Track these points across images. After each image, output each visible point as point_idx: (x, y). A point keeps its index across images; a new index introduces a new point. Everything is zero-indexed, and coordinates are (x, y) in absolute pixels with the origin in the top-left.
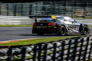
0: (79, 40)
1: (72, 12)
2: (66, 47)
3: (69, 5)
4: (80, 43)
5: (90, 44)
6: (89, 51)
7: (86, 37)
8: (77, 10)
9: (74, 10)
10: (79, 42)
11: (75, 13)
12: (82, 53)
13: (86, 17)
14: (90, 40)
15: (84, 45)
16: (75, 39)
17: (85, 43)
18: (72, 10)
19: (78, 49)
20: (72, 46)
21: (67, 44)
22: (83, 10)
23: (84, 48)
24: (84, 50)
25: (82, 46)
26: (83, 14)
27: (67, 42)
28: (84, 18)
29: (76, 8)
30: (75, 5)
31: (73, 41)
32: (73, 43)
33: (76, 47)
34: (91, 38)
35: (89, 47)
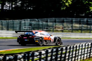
0: (59, 49)
2: (49, 55)
3: (50, 22)
4: (60, 52)
5: (68, 52)
6: (67, 57)
7: (65, 47)
8: (57, 25)
9: (54, 25)
10: (60, 51)
11: (55, 28)
12: (62, 59)
13: (64, 31)
14: (68, 49)
15: (63, 53)
16: (56, 48)
17: (64, 52)
18: (53, 26)
19: (59, 56)
20: (54, 54)
21: (50, 53)
22: (62, 25)
23: (63, 56)
24: (63, 57)
25: (62, 54)
26: (62, 29)
27: (50, 51)
28: (63, 32)
29: (56, 24)
30: (55, 22)
31: (55, 50)
32: (55, 52)
33: (57, 55)
34: (68, 48)
35: (67, 54)
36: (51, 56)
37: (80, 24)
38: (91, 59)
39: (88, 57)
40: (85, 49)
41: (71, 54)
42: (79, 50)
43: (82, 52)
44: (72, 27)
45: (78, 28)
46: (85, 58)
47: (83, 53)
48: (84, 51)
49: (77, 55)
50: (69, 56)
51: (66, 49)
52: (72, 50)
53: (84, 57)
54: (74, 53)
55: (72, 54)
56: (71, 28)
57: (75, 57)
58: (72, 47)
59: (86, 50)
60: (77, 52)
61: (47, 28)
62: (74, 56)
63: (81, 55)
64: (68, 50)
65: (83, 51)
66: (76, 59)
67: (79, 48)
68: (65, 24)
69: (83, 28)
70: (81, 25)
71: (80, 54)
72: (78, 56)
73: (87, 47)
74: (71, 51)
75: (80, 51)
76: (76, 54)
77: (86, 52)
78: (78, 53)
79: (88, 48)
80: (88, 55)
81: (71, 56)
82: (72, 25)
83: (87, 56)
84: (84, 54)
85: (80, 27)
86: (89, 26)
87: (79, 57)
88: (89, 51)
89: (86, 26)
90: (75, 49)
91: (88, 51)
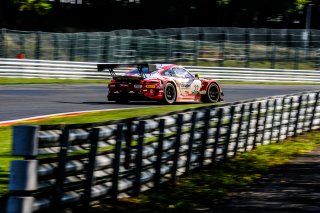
0: (213, 113)
1: (194, 51)
2: (185, 128)
3: (188, 38)
4: (216, 120)
5: (236, 121)
6: (234, 135)
7: (229, 107)
8: (205, 47)
9: (199, 48)
10: (213, 117)
11: (202, 53)
12: (220, 140)
13: (225, 63)
14: (236, 113)
15: (223, 123)
16: (204, 110)
17: (226, 119)
18: (195, 48)
19: (212, 131)
20: (199, 125)
21: (187, 122)
22: (219, 48)
23: (223, 130)
24: (224, 135)
25: (219, 125)
26: (220, 57)
27: (187, 117)
28: (221, 65)
29: (202, 44)
30: (201, 37)
31: (200, 114)
32: (201, 119)
33: (206, 127)
34: (238, 109)
35: (235, 127)
36: (192, 132)
37: (268, 44)
38: (298, 139)
39: (291, 134)
40: (282, 112)
41: (244, 126)
42: (266, 114)
43: (273, 121)
44: (247, 51)
45: (264, 56)
46: (283, 137)
47: (277, 124)
48: (281, 119)
49: (261, 128)
50: (239, 130)
51: (232, 111)
52: (246, 114)
53: (279, 135)
54: (253, 122)
55: (248, 127)
56: (243, 56)
57: (255, 134)
58: (247, 107)
59: (286, 115)
60: (261, 121)
61: (178, 55)
62: (252, 130)
63: (271, 129)
64: (238, 116)
65: (277, 117)
66: (259, 138)
67: (267, 109)
68: (228, 45)
69: (277, 56)
70: (271, 48)
71: (269, 126)
72: (263, 132)
73: (287, 106)
74: (245, 118)
75: (270, 118)
76: (257, 125)
77: (285, 122)
78: (265, 122)
79: (290, 110)
80: (291, 128)
81: (244, 133)
82: (247, 47)
83: (287, 131)
84: (279, 127)
85: (268, 53)
86: (293, 51)
87: (267, 134)
88: (293, 119)
89: (284, 49)
90: (255, 112)
91: (290, 117)
